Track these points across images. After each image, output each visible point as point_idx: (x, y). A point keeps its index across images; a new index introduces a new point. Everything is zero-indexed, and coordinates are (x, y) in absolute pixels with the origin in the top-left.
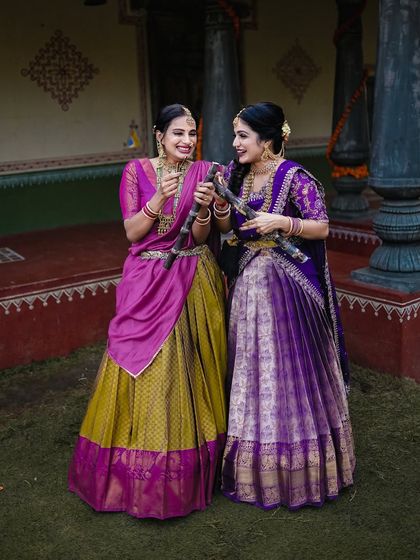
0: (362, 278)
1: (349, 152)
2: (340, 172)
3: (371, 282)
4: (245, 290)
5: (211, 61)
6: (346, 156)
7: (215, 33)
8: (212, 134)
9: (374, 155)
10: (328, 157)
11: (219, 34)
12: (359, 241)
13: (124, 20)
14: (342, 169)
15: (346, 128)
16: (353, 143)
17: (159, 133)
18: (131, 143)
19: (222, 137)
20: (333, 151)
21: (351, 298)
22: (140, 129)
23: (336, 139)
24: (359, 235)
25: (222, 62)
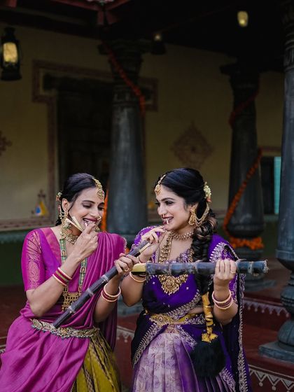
0: (272, 353)
1: (244, 224)
2: (236, 243)
3: (281, 358)
4: (151, 370)
5: (118, 135)
6: (242, 228)
7: (122, 110)
8: (117, 204)
9: (282, 228)
10: (224, 228)
11: (126, 112)
12: (256, 310)
13: (36, 98)
14: (238, 240)
15: (242, 201)
16: (249, 216)
17: (65, 201)
18: (38, 211)
19: (126, 207)
20: (229, 223)
21: (260, 374)
22: (47, 198)
23: (232, 213)
24: (256, 304)
25: (128, 137)
